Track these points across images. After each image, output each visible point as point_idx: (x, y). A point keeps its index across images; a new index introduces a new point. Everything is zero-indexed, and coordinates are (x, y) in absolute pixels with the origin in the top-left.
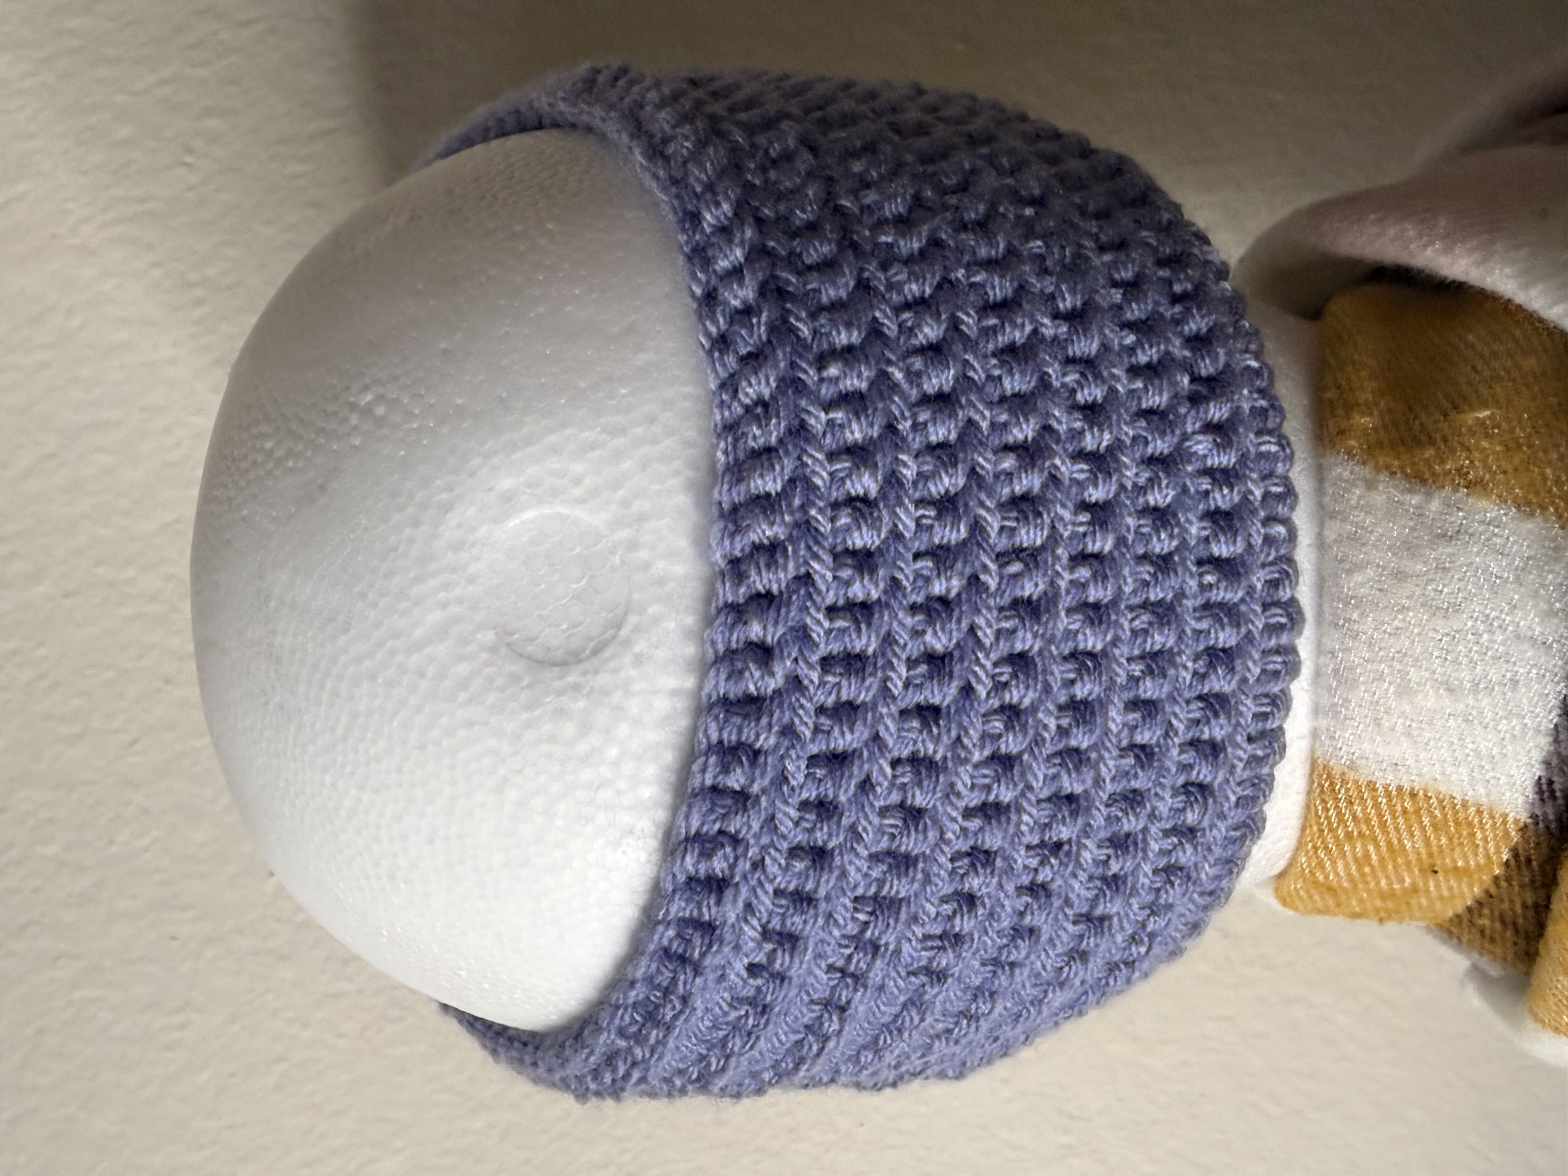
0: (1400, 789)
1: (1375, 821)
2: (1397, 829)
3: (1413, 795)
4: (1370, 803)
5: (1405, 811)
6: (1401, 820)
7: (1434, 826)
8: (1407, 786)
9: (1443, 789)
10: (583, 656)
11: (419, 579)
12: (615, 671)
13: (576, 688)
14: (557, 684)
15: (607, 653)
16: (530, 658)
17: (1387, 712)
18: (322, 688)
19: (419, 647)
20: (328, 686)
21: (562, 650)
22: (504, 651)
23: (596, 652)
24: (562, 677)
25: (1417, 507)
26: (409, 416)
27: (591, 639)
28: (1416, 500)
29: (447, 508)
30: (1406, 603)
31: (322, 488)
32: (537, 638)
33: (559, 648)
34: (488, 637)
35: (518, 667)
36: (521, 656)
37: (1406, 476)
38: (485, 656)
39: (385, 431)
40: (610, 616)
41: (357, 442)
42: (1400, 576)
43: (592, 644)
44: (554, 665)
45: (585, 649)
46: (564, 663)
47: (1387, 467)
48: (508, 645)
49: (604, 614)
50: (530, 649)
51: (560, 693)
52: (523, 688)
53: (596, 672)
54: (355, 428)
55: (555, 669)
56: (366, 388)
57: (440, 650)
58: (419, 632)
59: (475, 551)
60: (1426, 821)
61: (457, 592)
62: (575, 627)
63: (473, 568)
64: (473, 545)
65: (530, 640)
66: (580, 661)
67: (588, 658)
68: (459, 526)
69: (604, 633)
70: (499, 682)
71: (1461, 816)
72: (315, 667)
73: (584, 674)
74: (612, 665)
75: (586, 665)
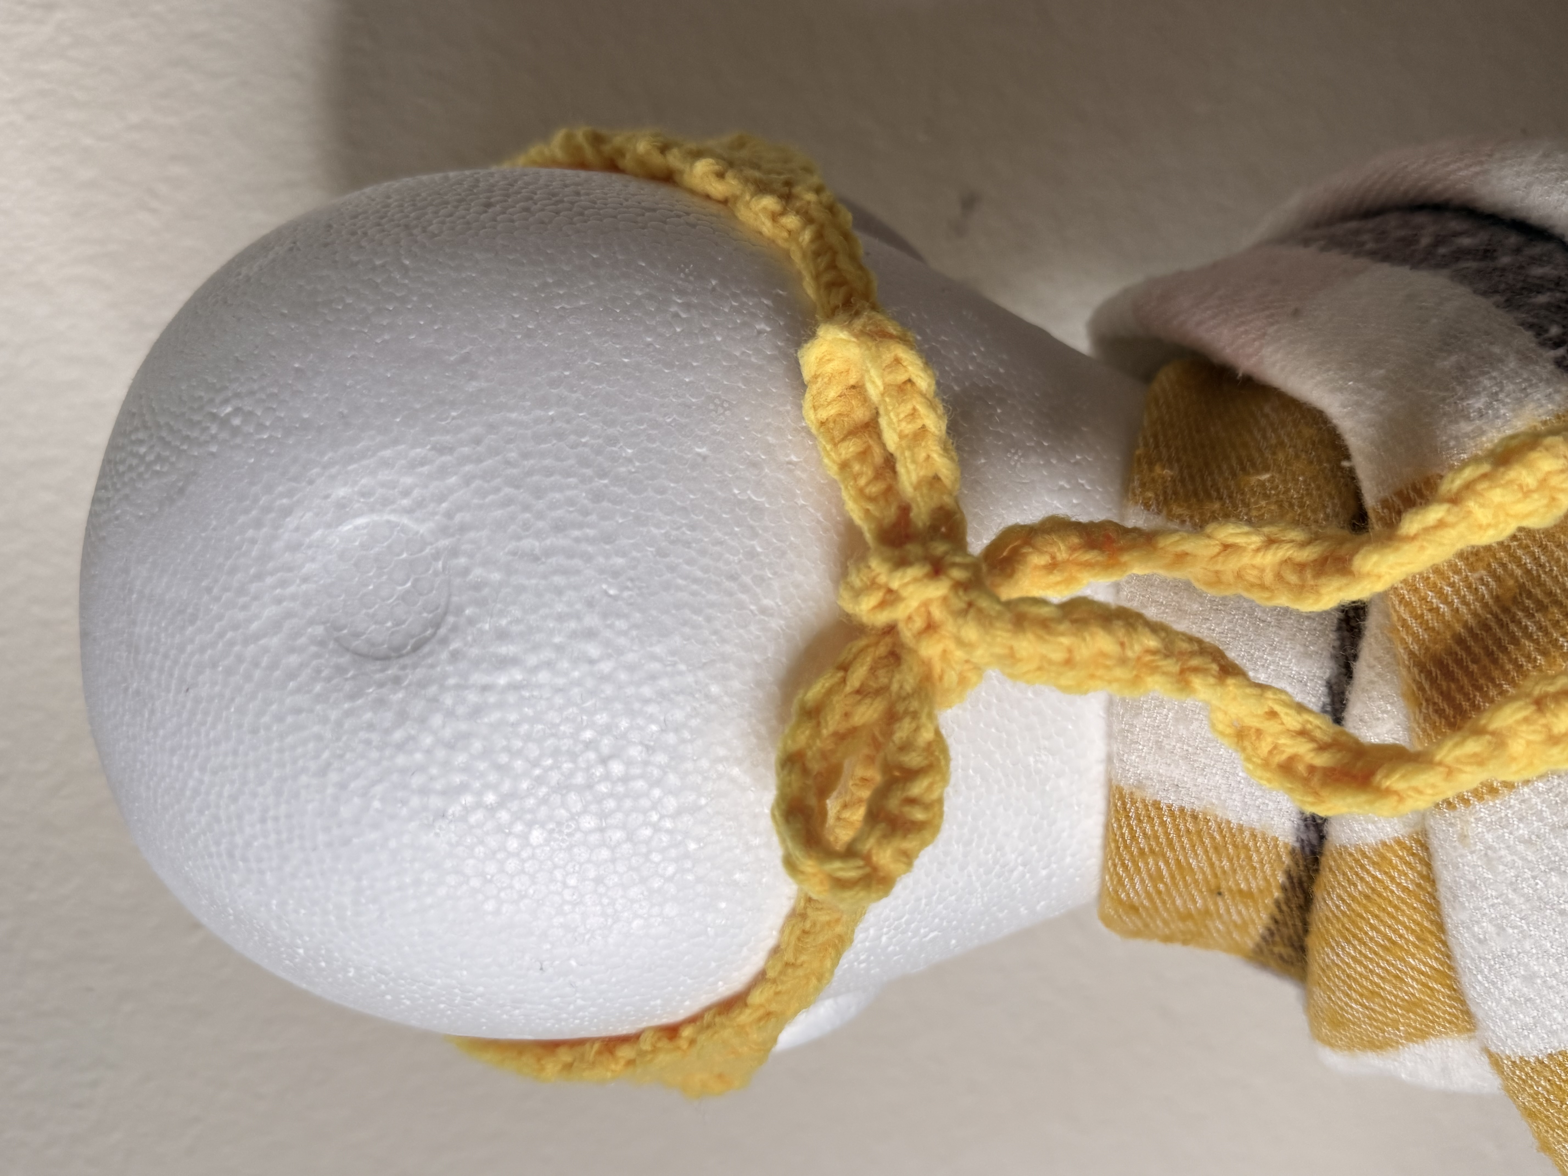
10: (404, 652)
11: (259, 577)
12: (432, 666)
13: (397, 681)
14: (378, 676)
15: (426, 649)
16: (356, 653)
18: (171, 675)
19: (256, 637)
20: (176, 673)
21: (385, 646)
22: (331, 645)
23: (416, 648)
24: (383, 670)
26: (261, 427)
27: (412, 637)
29: (287, 512)
31: (181, 491)
32: (364, 633)
33: (382, 644)
34: (319, 630)
35: (345, 660)
36: (347, 650)
38: (313, 649)
39: (238, 440)
40: (431, 616)
41: (214, 449)
43: (414, 640)
44: (377, 659)
45: (405, 646)
46: (386, 658)
48: (337, 640)
49: (425, 615)
50: (356, 644)
51: (381, 685)
52: (347, 679)
53: (415, 666)
54: (214, 437)
55: (378, 663)
56: (226, 401)
57: (274, 641)
58: (254, 626)
59: (310, 552)
61: (292, 589)
62: (398, 625)
63: (309, 567)
64: (309, 547)
65: (356, 635)
66: (400, 656)
67: (408, 654)
68: (297, 529)
69: (425, 630)
70: (325, 673)
72: (166, 656)
73: (404, 668)
74: (430, 661)
75: (407, 661)
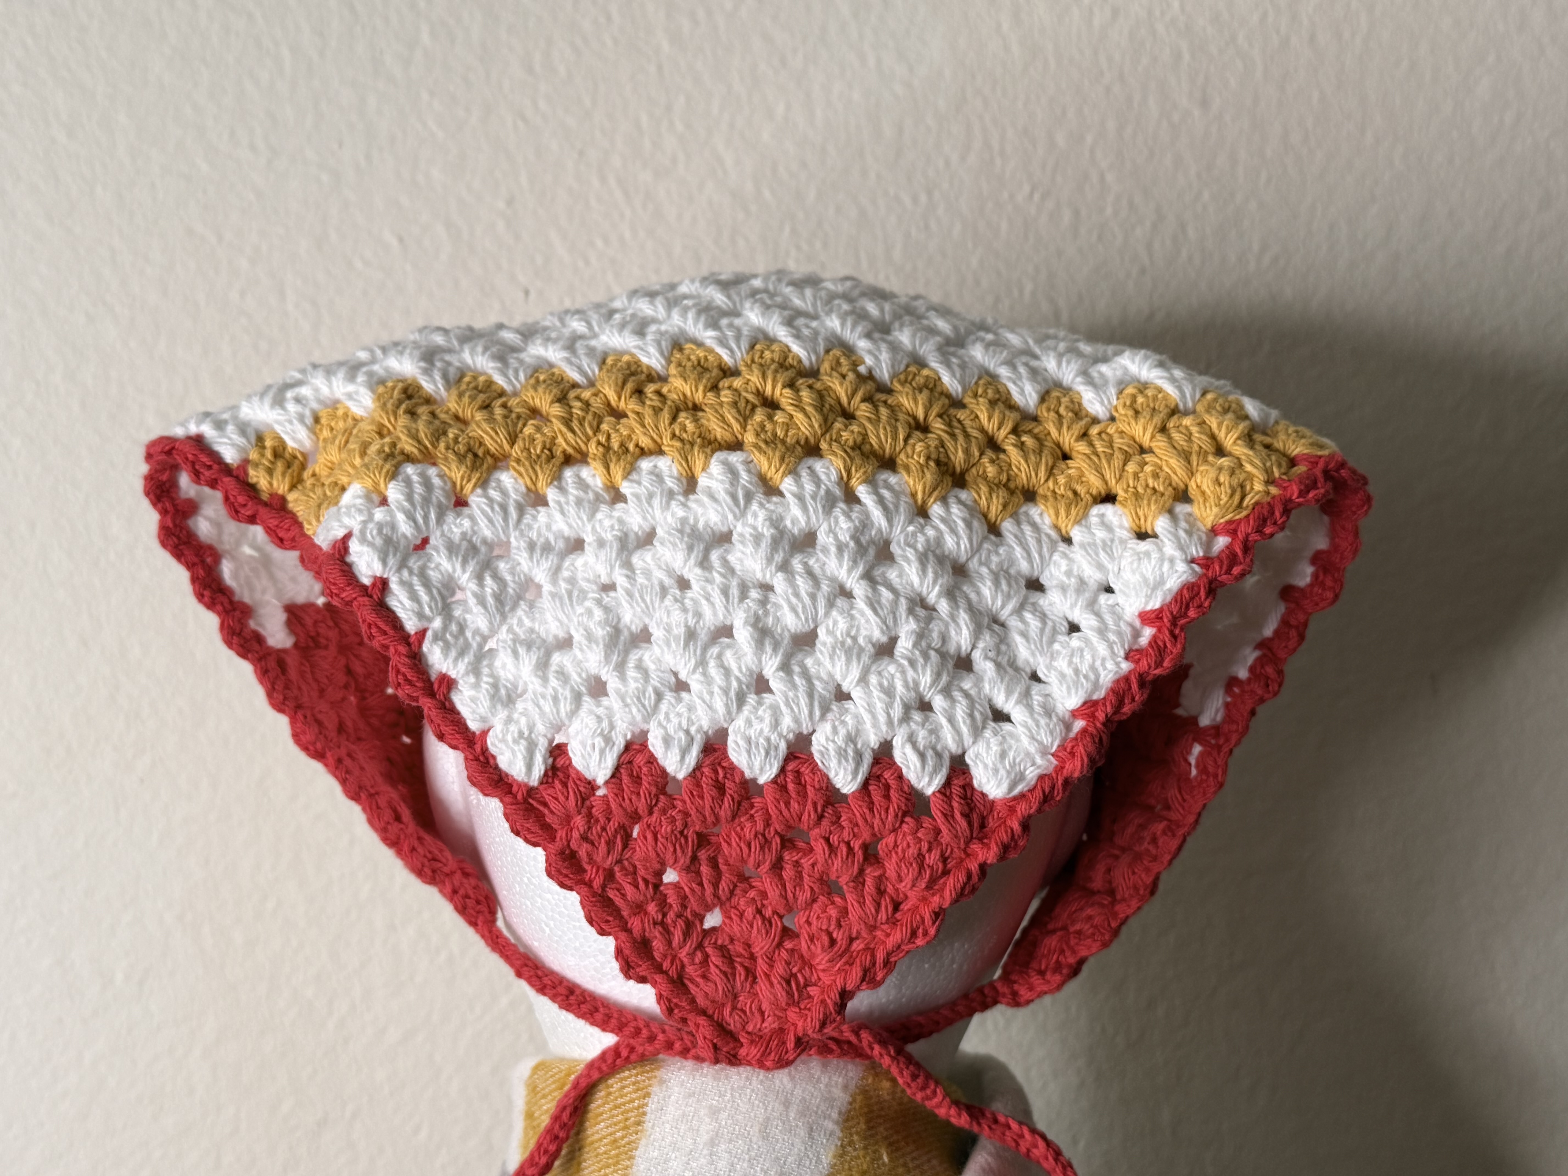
0: (644, 1114)
1: (620, 1101)
2: (613, 1116)
3: (639, 1123)
4: (634, 1096)
5: (627, 1119)
6: (620, 1117)
7: (615, 1141)
8: (647, 1118)
9: (643, 1142)
17: (698, 1101)
25: (830, 1116)
28: (835, 1115)
30: (770, 1108)
37: (850, 1111)
42: (787, 1104)
47: (854, 1100)
60: (619, 1134)
71: (623, 1157)
